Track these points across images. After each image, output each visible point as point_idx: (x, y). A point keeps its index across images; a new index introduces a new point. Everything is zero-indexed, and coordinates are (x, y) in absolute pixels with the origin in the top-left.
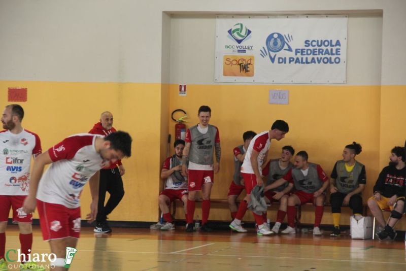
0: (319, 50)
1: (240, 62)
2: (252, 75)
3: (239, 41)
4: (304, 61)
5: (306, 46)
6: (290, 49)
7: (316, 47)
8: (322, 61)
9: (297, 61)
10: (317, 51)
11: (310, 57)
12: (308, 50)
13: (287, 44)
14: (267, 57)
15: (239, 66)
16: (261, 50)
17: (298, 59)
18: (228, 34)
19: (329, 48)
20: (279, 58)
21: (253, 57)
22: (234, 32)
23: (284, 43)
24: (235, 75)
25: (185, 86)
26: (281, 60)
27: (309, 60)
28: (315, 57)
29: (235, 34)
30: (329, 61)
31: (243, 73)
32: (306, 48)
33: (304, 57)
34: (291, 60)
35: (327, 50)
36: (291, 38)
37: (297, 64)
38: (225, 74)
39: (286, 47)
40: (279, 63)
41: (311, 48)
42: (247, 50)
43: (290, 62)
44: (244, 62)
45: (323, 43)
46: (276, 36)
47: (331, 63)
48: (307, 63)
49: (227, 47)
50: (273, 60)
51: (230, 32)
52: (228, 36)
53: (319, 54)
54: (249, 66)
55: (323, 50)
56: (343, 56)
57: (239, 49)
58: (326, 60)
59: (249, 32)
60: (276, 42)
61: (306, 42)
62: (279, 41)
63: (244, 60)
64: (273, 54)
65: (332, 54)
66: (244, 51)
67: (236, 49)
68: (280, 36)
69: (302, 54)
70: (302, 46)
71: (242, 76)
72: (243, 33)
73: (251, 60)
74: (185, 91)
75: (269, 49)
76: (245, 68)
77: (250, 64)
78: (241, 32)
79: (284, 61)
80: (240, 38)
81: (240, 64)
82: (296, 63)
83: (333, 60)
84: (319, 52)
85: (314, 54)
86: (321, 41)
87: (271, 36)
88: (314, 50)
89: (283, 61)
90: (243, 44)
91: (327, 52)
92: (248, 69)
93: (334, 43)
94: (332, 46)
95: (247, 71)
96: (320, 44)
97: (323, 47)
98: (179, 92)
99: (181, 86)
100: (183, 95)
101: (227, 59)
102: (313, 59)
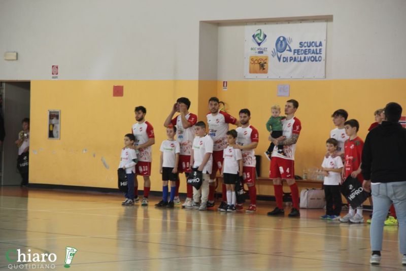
0: (309, 50)
1: (260, 62)
2: (267, 72)
3: (259, 44)
4: (299, 59)
5: (300, 47)
6: (290, 50)
7: (307, 48)
8: (310, 60)
9: (295, 60)
10: (307, 51)
11: (303, 57)
12: (301, 50)
13: (289, 46)
14: (276, 57)
15: (259, 65)
16: (273, 52)
17: (295, 58)
19: (315, 48)
20: (283, 58)
21: (268, 57)
22: (256, 36)
23: (286, 44)
24: (257, 72)
25: (227, 82)
27: (302, 59)
28: (306, 56)
29: (257, 38)
30: (315, 60)
31: (261, 70)
33: (299, 56)
34: (291, 59)
35: (313, 50)
36: (291, 41)
38: (250, 72)
39: (288, 48)
40: (284, 61)
41: (303, 48)
42: (264, 51)
44: (262, 61)
45: (311, 44)
46: (282, 39)
47: (316, 61)
48: (301, 61)
49: (252, 49)
50: (279, 59)
51: (254, 36)
52: (253, 40)
53: (308, 54)
54: (265, 64)
55: (311, 50)
56: (323, 55)
57: (259, 50)
58: (312, 59)
59: (265, 36)
61: (301, 43)
62: (283, 43)
63: (262, 59)
64: (279, 54)
65: (317, 54)
68: (284, 39)
69: (298, 54)
71: (261, 73)
72: (262, 37)
73: (266, 59)
74: (226, 86)
75: (277, 50)
76: (263, 66)
78: (260, 36)
80: (260, 41)
83: (317, 59)
84: (309, 52)
85: (305, 54)
86: (310, 42)
87: (279, 39)
88: (305, 50)
89: (286, 60)
90: (261, 46)
91: (313, 52)
92: (265, 67)
93: (318, 44)
94: (317, 46)
95: (264, 69)
96: (309, 45)
97: (311, 48)
98: (223, 87)
99: (224, 82)
100: (225, 90)
101: (252, 59)
102: (305, 58)
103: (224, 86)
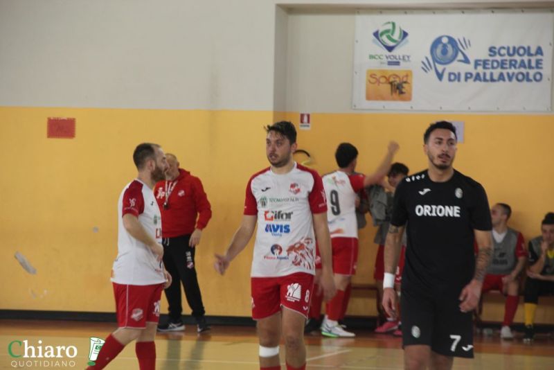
0: (511, 61)
1: (392, 79)
2: (409, 99)
3: (390, 49)
4: (488, 77)
5: (490, 55)
6: (466, 61)
7: (507, 57)
8: (514, 80)
9: (478, 77)
10: (508, 62)
11: (496, 73)
12: (493, 61)
13: (463, 53)
14: (433, 72)
15: (389, 86)
16: (423, 63)
17: (478, 75)
18: (374, 38)
19: (526, 58)
20: (450, 74)
21: (411, 72)
22: (382, 34)
23: (456, 50)
24: (383, 99)
25: (308, 116)
26: (452, 77)
27: (496, 77)
28: (505, 72)
29: (384, 38)
30: (526, 77)
31: (396, 95)
32: (491, 58)
33: (488, 72)
34: (468, 76)
35: (522, 61)
36: (467, 43)
37: (478, 82)
38: (369, 98)
39: (460, 57)
40: (450, 80)
41: (498, 58)
42: (401, 62)
43: (466, 78)
44: (398, 80)
45: (516, 51)
46: (445, 40)
47: (529, 80)
48: (492, 80)
49: (372, 57)
50: (440, 76)
51: (376, 34)
52: (374, 41)
53: (510, 68)
54: (404, 85)
55: (516, 61)
56: (546, 70)
57: (389, 60)
58: (520, 77)
59: (405, 34)
60: (445, 50)
61: (491, 49)
62: (450, 48)
63: (397, 76)
64: (440, 68)
65: (530, 67)
66: (397, 63)
67: (385, 60)
68: (451, 40)
69: (484, 68)
70: (484, 55)
71: (394, 99)
72: (396, 36)
73: (407, 76)
74: (308, 121)
75: (435, 60)
76: (398, 88)
77: (405, 82)
78: (392, 34)
79: (458, 77)
80: (391, 44)
81: (391, 83)
82: (475, 80)
83: (531, 77)
84: (511, 65)
85: (502, 68)
86: (514, 48)
87: (438, 41)
88: (502, 61)
89: (455, 77)
90: (396, 52)
91: (522, 65)
92: (404, 90)
93: (533, 51)
94: (530, 55)
95: (401, 93)
96: (511, 52)
97: (517, 57)
98: (300, 124)
99: (302, 116)
100: (306, 128)
101: (372, 76)
102: (501, 75)
103: (302, 122)
